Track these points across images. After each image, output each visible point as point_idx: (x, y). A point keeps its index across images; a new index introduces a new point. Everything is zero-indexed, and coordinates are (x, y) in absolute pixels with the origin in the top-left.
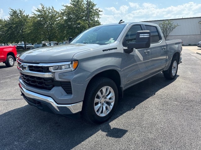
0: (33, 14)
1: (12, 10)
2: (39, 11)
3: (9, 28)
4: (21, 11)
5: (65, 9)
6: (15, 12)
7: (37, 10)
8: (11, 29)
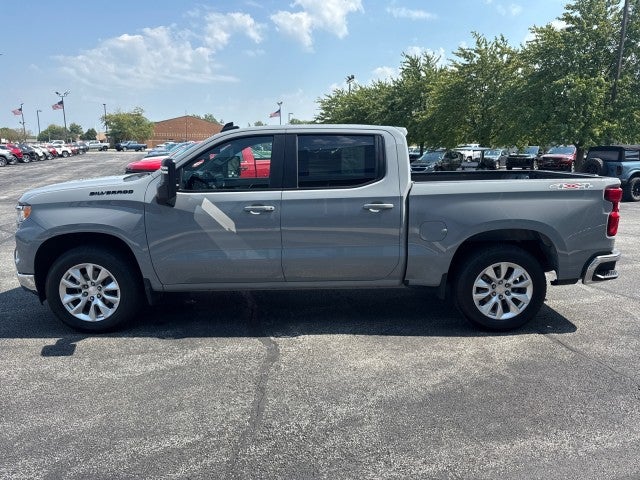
0: (451, 63)
1: (407, 56)
2: (465, 55)
3: (389, 108)
4: (429, 59)
5: (537, 41)
6: (414, 62)
7: (459, 52)
8: (392, 109)
